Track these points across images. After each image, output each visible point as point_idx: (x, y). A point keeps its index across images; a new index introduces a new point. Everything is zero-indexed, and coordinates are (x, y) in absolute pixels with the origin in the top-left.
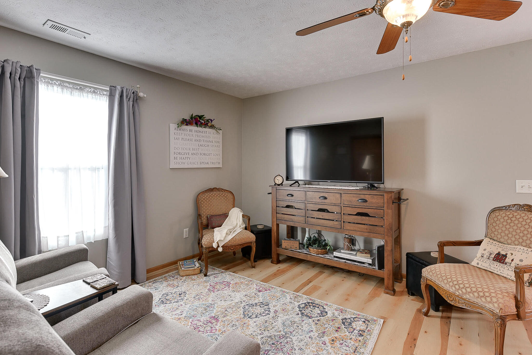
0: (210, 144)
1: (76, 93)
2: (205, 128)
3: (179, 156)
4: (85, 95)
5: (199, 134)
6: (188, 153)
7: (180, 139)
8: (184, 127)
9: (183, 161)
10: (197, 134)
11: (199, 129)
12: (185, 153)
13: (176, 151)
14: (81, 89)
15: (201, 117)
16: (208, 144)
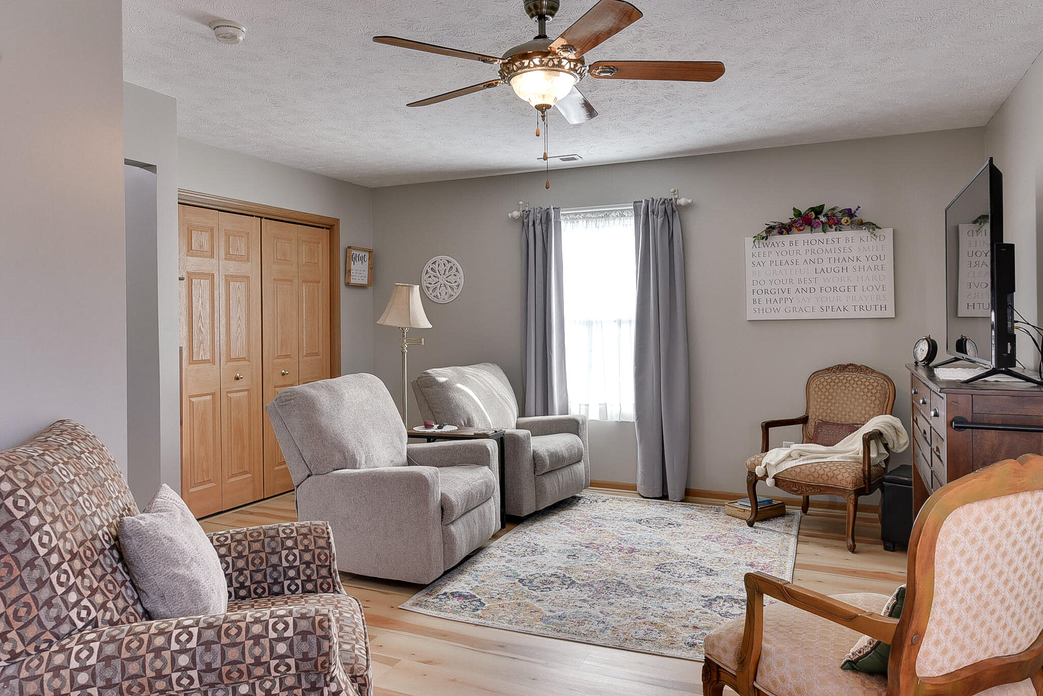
0: (850, 265)
1: (601, 223)
2: (840, 230)
3: (764, 297)
4: (612, 222)
5: (816, 247)
6: (787, 290)
7: (767, 264)
8: (776, 238)
9: (776, 306)
10: (810, 247)
11: (819, 235)
12: (780, 290)
13: (756, 288)
14: (606, 216)
15: (818, 211)
16: (844, 265)
